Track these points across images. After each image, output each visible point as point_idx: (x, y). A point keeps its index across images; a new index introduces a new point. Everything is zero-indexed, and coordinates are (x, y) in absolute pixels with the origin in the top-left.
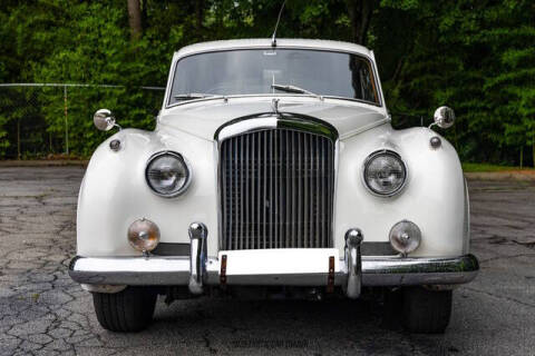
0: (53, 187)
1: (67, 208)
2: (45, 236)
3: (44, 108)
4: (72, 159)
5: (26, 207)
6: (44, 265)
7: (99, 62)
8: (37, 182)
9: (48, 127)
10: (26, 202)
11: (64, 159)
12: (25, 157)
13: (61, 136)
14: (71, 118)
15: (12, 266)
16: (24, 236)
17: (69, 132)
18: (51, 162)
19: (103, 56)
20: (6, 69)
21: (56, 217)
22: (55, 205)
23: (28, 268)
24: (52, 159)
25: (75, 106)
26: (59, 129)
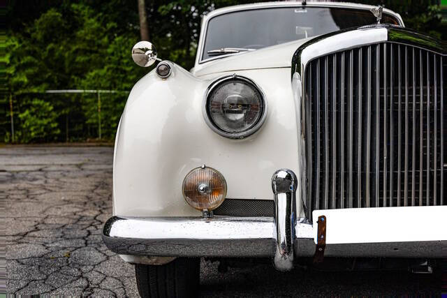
0: (90, 158)
1: (101, 172)
2: (81, 193)
3: (84, 107)
4: (104, 142)
5: (68, 171)
6: (79, 220)
7: (122, 76)
8: (78, 155)
9: (87, 120)
10: (68, 168)
11: (97, 142)
12: (71, 141)
13: (96, 126)
14: (103, 114)
15: (49, 221)
16: (62, 194)
17: (102, 123)
18: (89, 144)
19: (124, 72)
20: (58, 82)
21: (91, 179)
22: (91, 170)
23: (64, 222)
24: (90, 142)
25: (105, 106)
26: (95, 121)
